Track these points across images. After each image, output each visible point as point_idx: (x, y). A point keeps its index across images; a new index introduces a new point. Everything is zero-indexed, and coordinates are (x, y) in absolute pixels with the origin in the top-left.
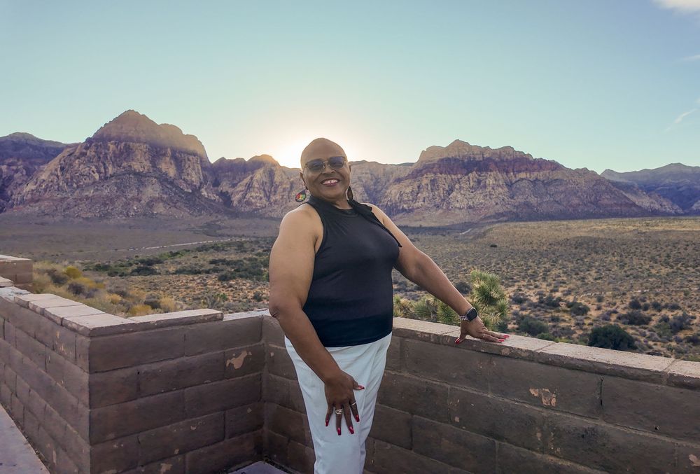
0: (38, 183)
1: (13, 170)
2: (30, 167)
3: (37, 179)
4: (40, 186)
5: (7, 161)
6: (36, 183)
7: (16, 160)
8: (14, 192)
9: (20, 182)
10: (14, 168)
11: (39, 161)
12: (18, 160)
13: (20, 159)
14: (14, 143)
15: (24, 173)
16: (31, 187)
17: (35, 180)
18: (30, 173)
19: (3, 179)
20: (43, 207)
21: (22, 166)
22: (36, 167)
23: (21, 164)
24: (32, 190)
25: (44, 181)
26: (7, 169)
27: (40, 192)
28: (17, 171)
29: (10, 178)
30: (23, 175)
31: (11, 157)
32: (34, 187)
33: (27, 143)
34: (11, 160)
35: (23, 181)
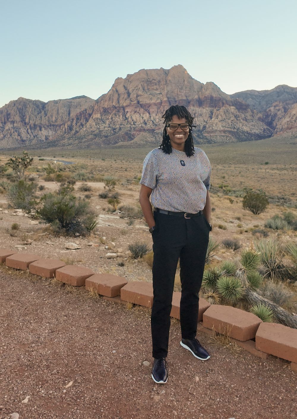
0: (291, 117)
1: (277, 110)
2: (286, 106)
3: (290, 114)
4: (292, 118)
5: (274, 104)
6: (290, 117)
7: (278, 103)
8: (277, 123)
9: (280, 117)
10: (277, 108)
11: (291, 102)
12: (280, 102)
13: (281, 102)
14: (278, 93)
15: (283, 110)
16: (287, 119)
17: (289, 115)
18: (286, 110)
19: (272, 116)
20: (294, 133)
21: (282, 106)
22: (290, 106)
23: (281, 105)
24: (288, 122)
25: (294, 115)
26: (274, 109)
27: (292, 122)
28: (279, 110)
29: (276, 115)
30: (282, 112)
31: (276, 101)
32: (288, 120)
33: (284, 91)
34: (276, 103)
35: (282, 116)
